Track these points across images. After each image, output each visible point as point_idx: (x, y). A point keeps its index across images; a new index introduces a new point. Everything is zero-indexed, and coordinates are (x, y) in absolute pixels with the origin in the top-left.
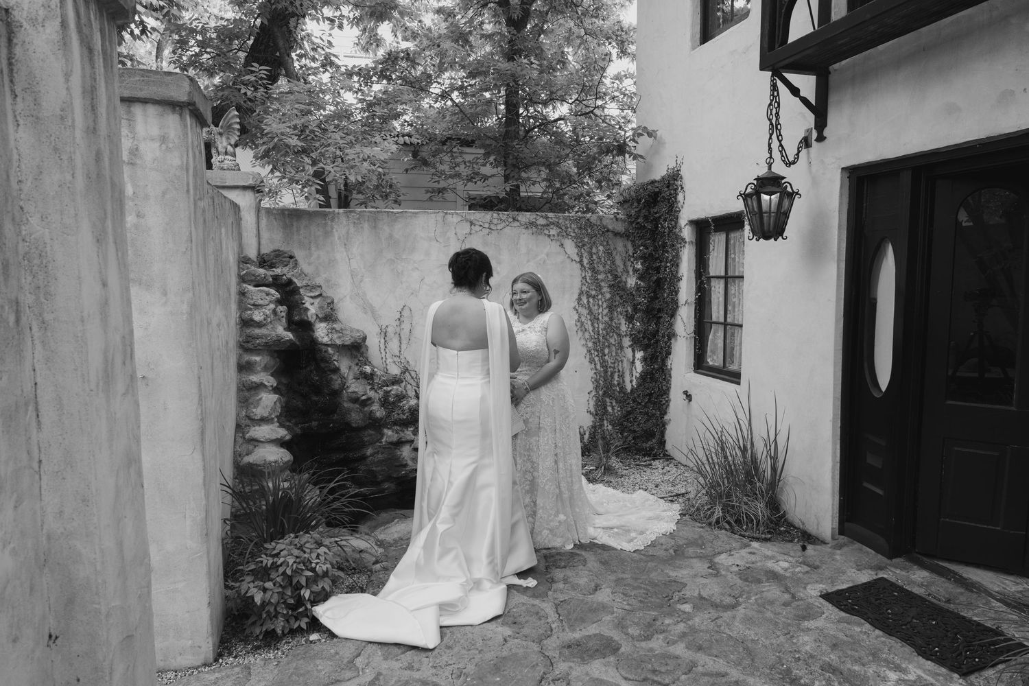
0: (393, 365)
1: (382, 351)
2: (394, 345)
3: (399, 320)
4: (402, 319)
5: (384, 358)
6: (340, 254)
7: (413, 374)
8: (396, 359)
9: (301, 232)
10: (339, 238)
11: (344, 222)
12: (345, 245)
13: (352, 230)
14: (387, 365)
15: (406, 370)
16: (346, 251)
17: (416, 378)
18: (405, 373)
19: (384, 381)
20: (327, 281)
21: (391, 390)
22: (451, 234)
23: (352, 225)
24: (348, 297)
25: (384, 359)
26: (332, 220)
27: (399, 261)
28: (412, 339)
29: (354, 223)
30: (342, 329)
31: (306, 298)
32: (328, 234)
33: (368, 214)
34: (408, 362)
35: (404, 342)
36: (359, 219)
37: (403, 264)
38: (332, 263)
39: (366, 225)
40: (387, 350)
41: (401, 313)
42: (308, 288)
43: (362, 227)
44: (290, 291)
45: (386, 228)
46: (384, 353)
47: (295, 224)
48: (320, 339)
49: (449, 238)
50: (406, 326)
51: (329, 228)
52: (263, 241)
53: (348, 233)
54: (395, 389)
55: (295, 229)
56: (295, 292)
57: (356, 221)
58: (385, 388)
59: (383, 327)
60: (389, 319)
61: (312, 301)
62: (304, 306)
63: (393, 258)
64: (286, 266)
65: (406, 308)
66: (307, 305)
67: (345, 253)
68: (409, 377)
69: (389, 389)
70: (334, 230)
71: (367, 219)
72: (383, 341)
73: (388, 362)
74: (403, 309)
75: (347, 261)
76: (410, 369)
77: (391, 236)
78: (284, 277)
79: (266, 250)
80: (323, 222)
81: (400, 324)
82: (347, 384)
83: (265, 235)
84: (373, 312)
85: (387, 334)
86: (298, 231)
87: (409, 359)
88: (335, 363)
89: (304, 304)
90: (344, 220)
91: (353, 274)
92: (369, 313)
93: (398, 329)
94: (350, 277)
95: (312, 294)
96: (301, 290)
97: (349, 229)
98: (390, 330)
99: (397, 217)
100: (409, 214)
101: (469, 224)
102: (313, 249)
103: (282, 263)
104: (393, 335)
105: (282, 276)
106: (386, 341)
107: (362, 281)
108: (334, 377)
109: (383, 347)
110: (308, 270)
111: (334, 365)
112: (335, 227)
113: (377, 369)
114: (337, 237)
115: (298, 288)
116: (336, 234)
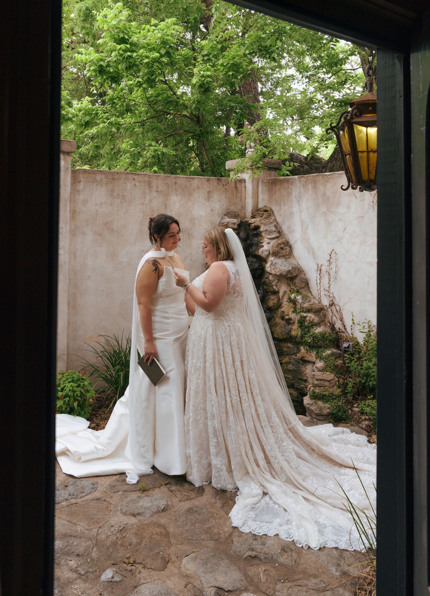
0: (324, 297)
1: (319, 285)
2: (325, 280)
3: (329, 261)
4: (331, 261)
5: (319, 290)
6: (295, 209)
7: (338, 308)
8: (326, 293)
10: (295, 197)
11: (299, 186)
12: (298, 201)
13: (302, 190)
14: (321, 296)
15: (332, 304)
16: (299, 206)
17: (340, 312)
19: (303, 308)
20: (289, 228)
21: (306, 317)
23: (302, 187)
24: (299, 241)
25: (319, 292)
26: (292, 184)
27: (329, 213)
28: (338, 278)
29: (304, 185)
30: (276, 263)
31: (265, 239)
32: (289, 194)
33: (311, 178)
34: (334, 297)
35: (332, 280)
36: (306, 182)
37: (332, 216)
38: (291, 214)
39: (310, 187)
40: (321, 285)
41: (330, 255)
42: (267, 232)
43: (308, 188)
44: (255, 234)
45: (322, 187)
46: (319, 287)
47: (274, 188)
48: (267, 269)
50: (333, 266)
51: (290, 190)
52: (260, 201)
53: (300, 193)
54: (311, 317)
55: (274, 192)
56: (259, 234)
58: (302, 314)
59: (320, 265)
60: (323, 261)
61: (269, 241)
62: (262, 244)
63: (326, 211)
64: (261, 217)
65: (333, 252)
66: (264, 244)
67: (298, 208)
68: (335, 310)
69: (305, 315)
70: (293, 191)
71: (310, 181)
72: (318, 276)
73: (321, 295)
74: (331, 252)
75: (299, 213)
76: (336, 303)
77: (324, 194)
78: (253, 225)
79: (260, 206)
80: (287, 186)
81: (330, 264)
82: (283, 305)
83: (260, 196)
84: (313, 253)
85: (322, 271)
86: (275, 193)
87: (335, 295)
88: (275, 287)
89: (262, 243)
90: (298, 183)
91: (302, 223)
92: (311, 253)
93: (328, 268)
94: (300, 225)
95: (270, 237)
96: (263, 234)
98: (323, 268)
99: (328, 179)
102: (282, 205)
103: (259, 215)
104: (325, 272)
105: (253, 223)
106: (320, 277)
107: (307, 229)
108: (272, 297)
109: (318, 281)
110: (279, 220)
111: (273, 288)
112: (293, 189)
113: (314, 298)
114: (294, 196)
115: (261, 232)
116: (293, 194)
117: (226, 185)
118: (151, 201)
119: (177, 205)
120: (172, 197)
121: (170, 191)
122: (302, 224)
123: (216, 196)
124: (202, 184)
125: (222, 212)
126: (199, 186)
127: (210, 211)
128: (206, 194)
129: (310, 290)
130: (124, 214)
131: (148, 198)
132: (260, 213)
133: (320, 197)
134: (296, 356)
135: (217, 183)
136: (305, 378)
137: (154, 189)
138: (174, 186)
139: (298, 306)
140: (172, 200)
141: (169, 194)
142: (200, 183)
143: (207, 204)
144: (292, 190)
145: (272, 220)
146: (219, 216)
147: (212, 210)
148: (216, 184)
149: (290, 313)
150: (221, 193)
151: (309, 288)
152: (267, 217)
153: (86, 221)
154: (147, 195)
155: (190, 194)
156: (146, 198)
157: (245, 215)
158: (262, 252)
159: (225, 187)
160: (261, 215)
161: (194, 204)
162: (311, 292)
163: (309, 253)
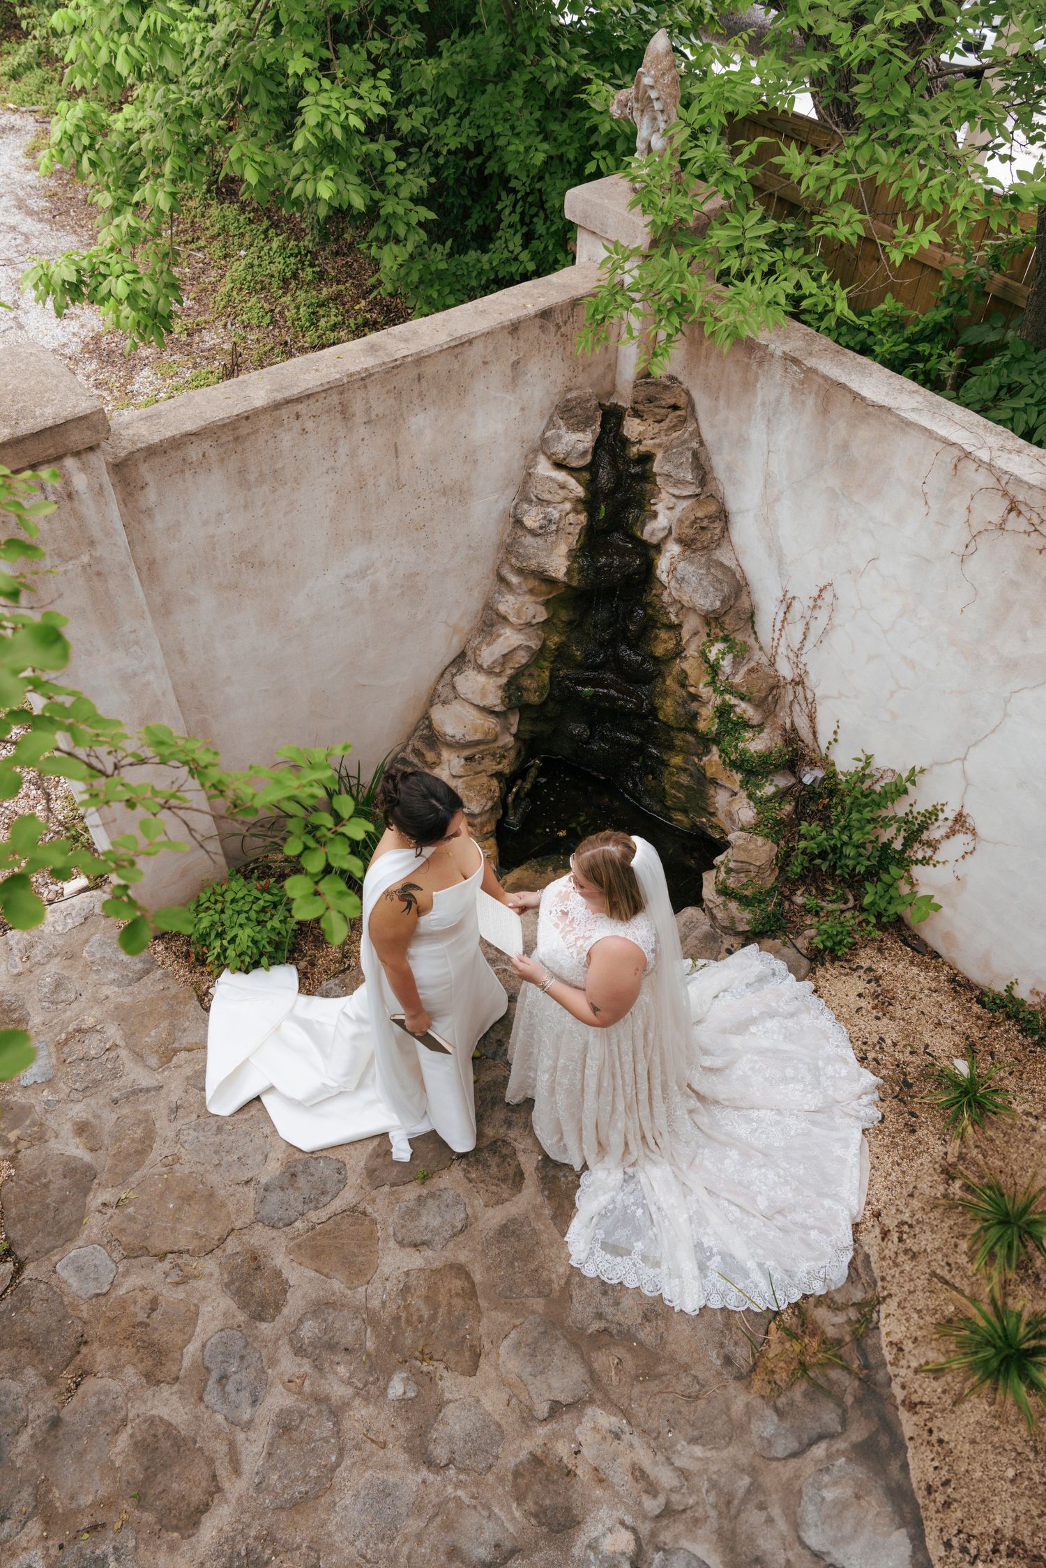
0: (786, 660)
1: (777, 632)
2: (796, 632)
3: (816, 601)
4: (820, 603)
5: (776, 640)
6: (757, 434)
7: (809, 694)
8: (792, 656)
9: (712, 363)
10: (763, 404)
11: (778, 377)
12: (769, 420)
13: (786, 399)
14: (777, 654)
15: (799, 682)
16: (768, 434)
17: (811, 703)
18: (798, 684)
19: (732, 685)
20: (730, 469)
21: (736, 706)
22: (959, 504)
23: (788, 390)
24: (752, 515)
25: (776, 644)
26: (761, 363)
27: (846, 501)
28: (826, 644)
29: (793, 387)
31: (664, 495)
32: (748, 386)
33: (820, 381)
34: (807, 673)
35: (812, 638)
36: (802, 383)
37: (851, 511)
38: (742, 442)
39: (810, 402)
40: (784, 635)
41: (821, 591)
42: (671, 479)
43: (803, 400)
45: (842, 424)
46: (777, 634)
49: (951, 511)
50: (824, 617)
51: (751, 377)
53: (778, 401)
54: (747, 709)
55: (703, 352)
57: (797, 385)
58: (728, 696)
59: (789, 595)
60: (804, 592)
61: (672, 502)
62: (653, 508)
63: (838, 489)
64: (659, 422)
65: (831, 590)
66: (660, 508)
67: (764, 437)
68: (803, 695)
69: (734, 701)
70: (759, 385)
71: (815, 388)
72: (781, 615)
73: (780, 652)
74: (825, 587)
75: (766, 452)
76: (808, 682)
77: (845, 447)
78: (636, 447)
80: (746, 360)
81: (815, 608)
82: (687, 653)
84: (780, 562)
85: (792, 609)
86: (708, 359)
87: (811, 670)
88: (672, 617)
89: (654, 504)
90: (776, 369)
91: (768, 481)
92: (775, 558)
93: (808, 614)
94: (762, 482)
95: (676, 492)
96: (659, 479)
97: (782, 394)
98: (797, 606)
99: (868, 414)
100: (893, 419)
101: (1006, 503)
102: (722, 402)
104: (798, 617)
105: (634, 444)
106: (785, 619)
107: (777, 500)
108: (663, 635)
109: (778, 625)
110: (708, 434)
111: (669, 619)
112: (762, 379)
113: (761, 648)
114: (759, 401)
115: (655, 474)
116: (760, 393)
117: (565, 323)
118: (353, 455)
119: (428, 433)
120: (413, 419)
121: (404, 405)
122: (766, 481)
123: (534, 368)
124: (495, 349)
125: (552, 403)
126: (488, 359)
127: (517, 414)
128: (508, 371)
129: (756, 629)
130: (286, 514)
131: (343, 449)
132: (656, 410)
133: (830, 446)
134: (700, 759)
135: (541, 327)
136: (712, 810)
137: (360, 418)
138: (416, 387)
139: (722, 678)
140: (413, 427)
141: (402, 415)
142: (490, 348)
143: (510, 397)
144: (757, 380)
145: (686, 435)
146: (542, 417)
147: (523, 409)
148: (538, 331)
149: (701, 686)
150: (549, 352)
151: (753, 622)
152: (675, 426)
153: (189, 572)
154: (341, 442)
155: (463, 390)
156: (341, 451)
157: (614, 385)
158: (652, 534)
159: (562, 330)
160: (659, 417)
161: (473, 415)
162: (755, 633)
163: (770, 556)
